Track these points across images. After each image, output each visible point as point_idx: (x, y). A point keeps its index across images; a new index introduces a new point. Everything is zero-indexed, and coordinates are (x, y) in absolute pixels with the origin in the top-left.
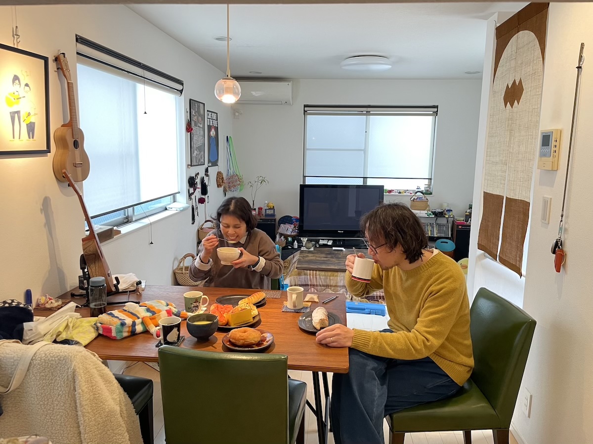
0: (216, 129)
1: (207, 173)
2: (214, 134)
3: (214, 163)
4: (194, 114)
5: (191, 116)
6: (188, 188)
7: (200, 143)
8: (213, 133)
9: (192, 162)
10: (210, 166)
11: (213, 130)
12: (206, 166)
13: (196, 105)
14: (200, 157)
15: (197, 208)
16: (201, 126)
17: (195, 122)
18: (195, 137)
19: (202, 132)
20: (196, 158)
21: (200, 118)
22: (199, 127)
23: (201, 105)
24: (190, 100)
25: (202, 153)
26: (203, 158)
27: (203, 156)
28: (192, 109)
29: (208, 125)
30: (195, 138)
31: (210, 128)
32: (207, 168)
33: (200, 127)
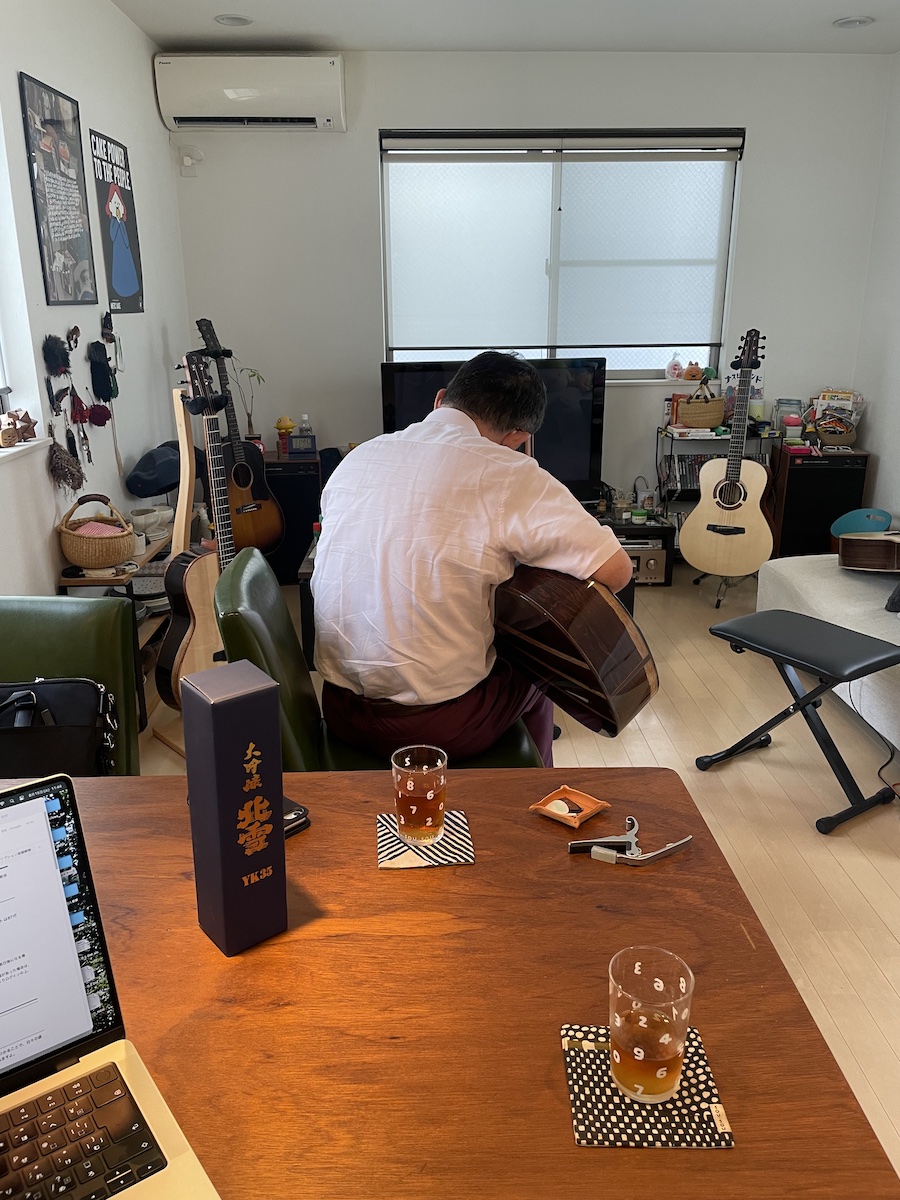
0: (128, 198)
1: (107, 331)
2: (122, 212)
3: (132, 303)
4: (39, 126)
5: (31, 131)
6: (45, 374)
7: (73, 230)
8: (116, 206)
9: (51, 291)
10: (116, 311)
11: (116, 198)
12: (104, 305)
13: (46, 98)
14: (77, 277)
15: (85, 437)
16: (72, 173)
17: (47, 158)
18: (51, 207)
19: (76, 195)
20: (65, 278)
21: (64, 148)
22: (63, 174)
23: (66, 106)
24: (22, 76)
25: (85, 264)
26: (89, 282)
27: (87, 274)
28: (29, 109)
29: (97, 180)
30: (52, 212)
31: (104, 189)
32: (108, 315)
33: (68, 177)
